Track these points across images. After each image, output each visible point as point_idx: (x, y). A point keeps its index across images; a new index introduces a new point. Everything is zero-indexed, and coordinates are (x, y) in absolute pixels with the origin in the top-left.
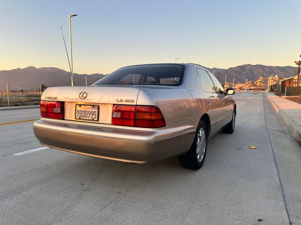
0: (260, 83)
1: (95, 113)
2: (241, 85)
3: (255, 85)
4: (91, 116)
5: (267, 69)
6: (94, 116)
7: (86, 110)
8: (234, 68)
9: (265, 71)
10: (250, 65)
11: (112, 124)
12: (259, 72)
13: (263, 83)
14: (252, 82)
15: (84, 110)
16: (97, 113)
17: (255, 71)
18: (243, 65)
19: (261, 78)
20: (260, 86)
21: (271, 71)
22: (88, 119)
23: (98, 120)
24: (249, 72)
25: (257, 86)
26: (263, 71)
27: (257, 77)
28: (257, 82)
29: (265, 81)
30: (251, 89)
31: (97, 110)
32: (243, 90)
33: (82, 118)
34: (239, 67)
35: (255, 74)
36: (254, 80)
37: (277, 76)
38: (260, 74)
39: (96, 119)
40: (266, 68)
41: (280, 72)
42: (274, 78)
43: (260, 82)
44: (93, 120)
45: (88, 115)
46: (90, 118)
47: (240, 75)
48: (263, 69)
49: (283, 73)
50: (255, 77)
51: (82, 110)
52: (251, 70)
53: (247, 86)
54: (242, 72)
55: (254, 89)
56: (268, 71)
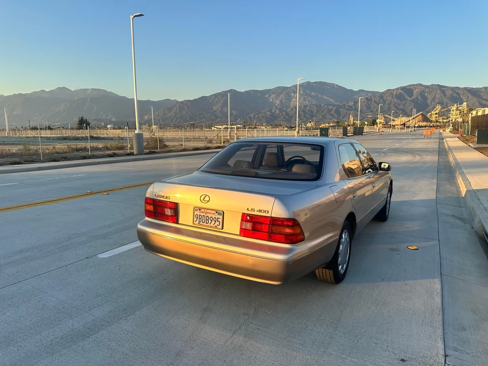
0: (437, 116)
1: (219, 220)
2: (404, 119)
3: (426, 119)
4: (213, 222)
5: (449, 93)
6: (217, 223)
7: (207, 215)
8: (394, 90)
9: (445, 95)
10: (421, 85)
11: (240, 235)
12: (435, 97)
13: (442, 116)
14: (422, 114)
15: (204, 214)
16: (221, 220)
17: (429, 96)
18: (410, 86)
19: (439, 108)
20: (437, 122)
21: (455, 95)
22: (210, 225)
23: (222, 229)
24: (419, 97)
25: (432, 122)
26: (442, 95)
27: (432, 106)
28: (431, 115)
29: (445, 113)
30: (421, 127)
31: (221, 217)
32: (408, 127)
33: (201, 223)
34: (403, 88)
35: (429, 102)
36: (427, 110)
37: (465, 103)
38: (437, 101)
39: (220, 227)
40: (447, 90)
41: (471, 97)
42: (460, 108)
43: (436, 114)
44: (216, 227)
45: (210, 221)
46: (212, 225)
47: (404, 102)
48: (443, 92)
49: (475, 99)
50: (428, 106)
51: (202, 214)
52: (422, 94)
53: (414, 120)
54: (407, 97)
55: (425, 127)
56: (451, 96)
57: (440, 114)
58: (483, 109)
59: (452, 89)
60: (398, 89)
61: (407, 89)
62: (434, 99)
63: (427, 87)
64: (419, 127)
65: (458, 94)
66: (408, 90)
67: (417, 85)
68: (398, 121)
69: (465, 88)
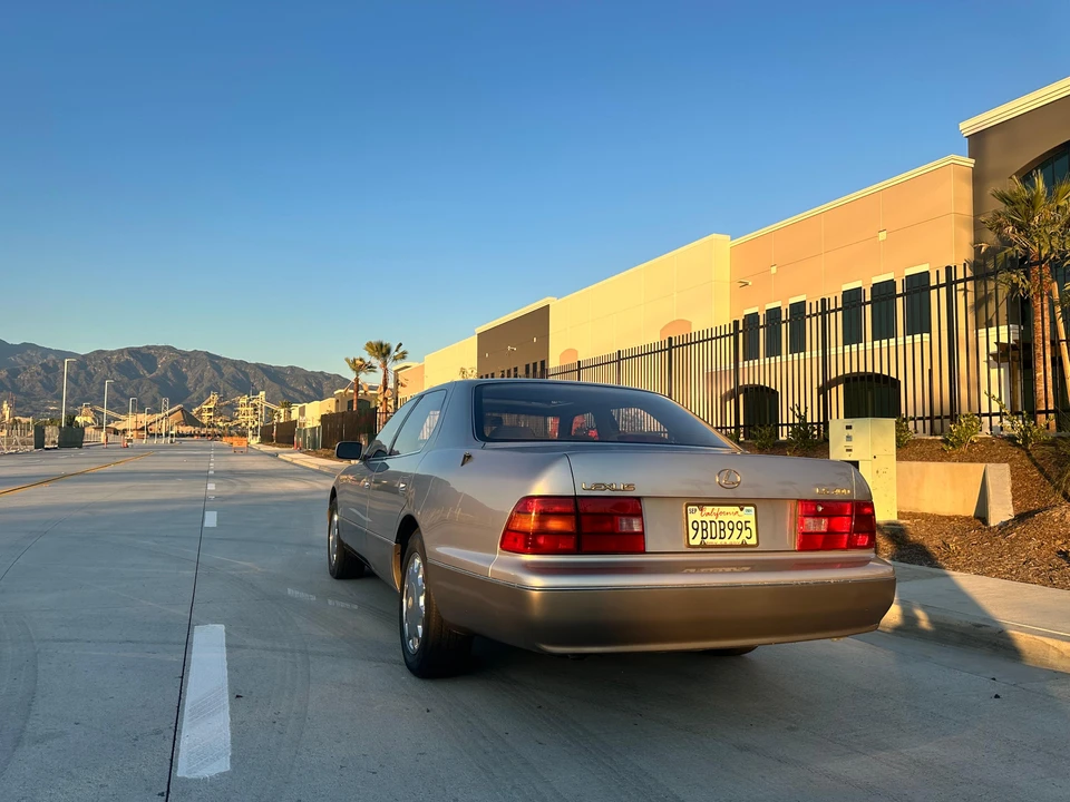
0: (212, 414)
2: (144, 418)
3: (190, 420)
5: (228, 371)
8: (112, 353)
9: (221, 375)
10: (171, 349)
12: (202, 376)
13: (221, 415)
14: (182, 410)
17: (189, 373)
18: (148, 348)
19: (214, 397)
20: (214, 427)
21: (242, 377)
24: (169, 374)
25: (203, 426)
26: (216, 374)
27: (195, 395)
28: (199, 412)
29: (227, 409)
30: (183, 435)
34: (133, 352)
35: (190, 384)
36: (188, 401)
37: (262, 393)
38: (206, 384)
40: (225, 365)
41: (268, 382)
42: (254, 401)
43: (210, 409)
47: (136, 381)
48: (218, 369)
49: (276, 387)
50: (188, 393)
52: (175, 367)
53: (167, 420)
54: (143, 372)
55: (192, 435)
56: (233, 376)
57: (217, 411)
58: (300, 405)
59: (235, 363)
60: (121, 351)
61: (143, 355)
62: (199, 381)
63: (185, 354)
64: (179, 435)
65: (246, 374)
66: (143, 357)
67: (164, 348)
68: (129, 422)
69: (257, 365)
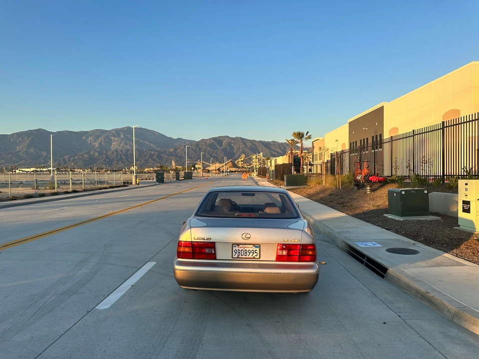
1: (256, 251)
2: (218, 165)
3: (235, 166)
4: (251, 254)
5: (249, 144)
6: (255, 254)
7: (245, 249)
8: (207, 140)
9: (246, 146)
10: (228, 137)
11: (276, 261)
12: (239, 147)
13: (246, 163)
14: (231, 161)
15: (243, 249)
16: (258, 252)
17: (234, 146)
18: (220, 137)
19: (243, 156)
20: (243, 167)
21: (253, 147)
22: (248, 257)
23: (260, 258)
24: (227, 147)
25: (239, 168)
26: (244, 146)
27: (238, 155)
28: (238, 162)
29: (248, 161)
30: (232, 172)
31: (258, 249)
32: (223, 172)
33: (240, 256)
34: (214, 139)
35: (235, 151)
36: (234, 158)
37: (261, 153)
38: (241, 150)
39: (258, 257)
40: (247, 142)
41: (264, 148)
42: (259, 157)
43: (242, 161)
44: (254, 258)
45: (248, 254)
46: (250, 256)
47: (216, 150)
48: (245, 144)
49: (267, 150)
50: (234, 154)
51: (241, 249)
52: (229, 144)
53: (226, 166)
54: (218, 147)
55: (235, 172)
56: (251, 147)
57: (245, 161)
58: (275, 158)
59: (251, 141)
60: (210, 139)
61: (218, 140)
62: (238, 149)
63: (233, 139)
64: (230, 172)
65: (255, 145)
66: (218, 141)
67: (225, 137)
68: (213, 167)
69: (260, 141)
